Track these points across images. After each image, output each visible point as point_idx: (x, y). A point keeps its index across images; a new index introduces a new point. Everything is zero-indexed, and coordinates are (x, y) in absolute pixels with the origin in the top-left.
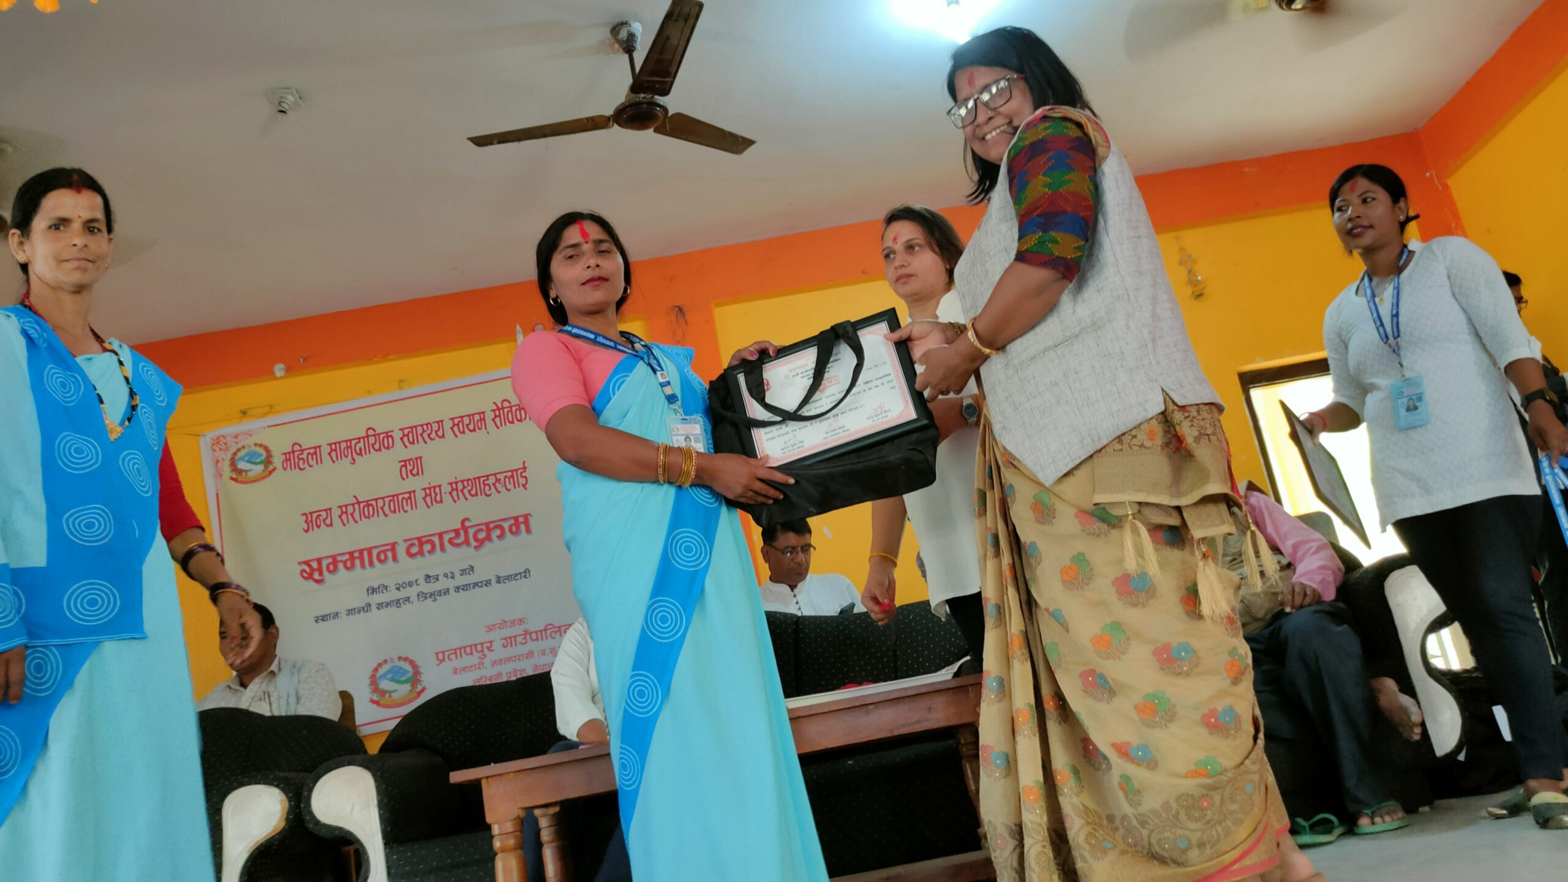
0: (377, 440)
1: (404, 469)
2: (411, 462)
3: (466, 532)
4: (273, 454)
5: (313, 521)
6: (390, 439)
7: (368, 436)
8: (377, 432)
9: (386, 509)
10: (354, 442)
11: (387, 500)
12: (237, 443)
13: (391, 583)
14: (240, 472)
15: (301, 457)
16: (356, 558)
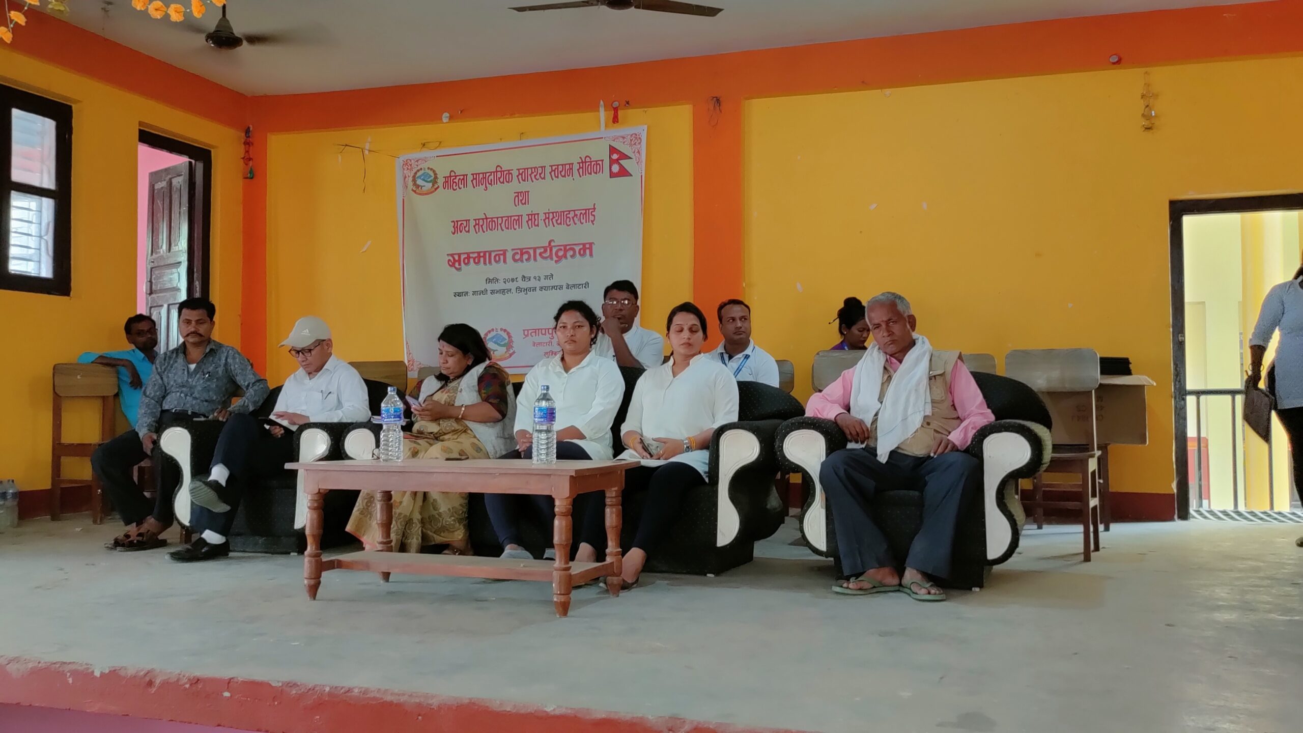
0: (502, 175)
1: (517, 198)
2: (522, 194)
3: (551, 250)
4: (438, 176)
5: (459, 227)
6: (510, 175)
7: (497, 172)
8: (503, 169)
9: (503, 225)
10: (488, 175)
11: (504, 219)
12: (417, 165)
13: (501, 278)
14: (418, 186)
15: (454, 181)
16: (481, 257)
